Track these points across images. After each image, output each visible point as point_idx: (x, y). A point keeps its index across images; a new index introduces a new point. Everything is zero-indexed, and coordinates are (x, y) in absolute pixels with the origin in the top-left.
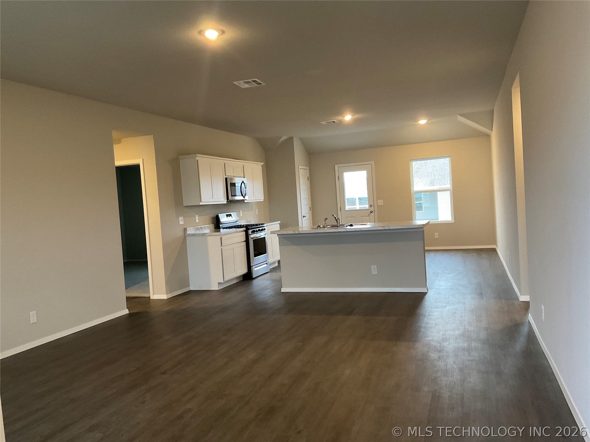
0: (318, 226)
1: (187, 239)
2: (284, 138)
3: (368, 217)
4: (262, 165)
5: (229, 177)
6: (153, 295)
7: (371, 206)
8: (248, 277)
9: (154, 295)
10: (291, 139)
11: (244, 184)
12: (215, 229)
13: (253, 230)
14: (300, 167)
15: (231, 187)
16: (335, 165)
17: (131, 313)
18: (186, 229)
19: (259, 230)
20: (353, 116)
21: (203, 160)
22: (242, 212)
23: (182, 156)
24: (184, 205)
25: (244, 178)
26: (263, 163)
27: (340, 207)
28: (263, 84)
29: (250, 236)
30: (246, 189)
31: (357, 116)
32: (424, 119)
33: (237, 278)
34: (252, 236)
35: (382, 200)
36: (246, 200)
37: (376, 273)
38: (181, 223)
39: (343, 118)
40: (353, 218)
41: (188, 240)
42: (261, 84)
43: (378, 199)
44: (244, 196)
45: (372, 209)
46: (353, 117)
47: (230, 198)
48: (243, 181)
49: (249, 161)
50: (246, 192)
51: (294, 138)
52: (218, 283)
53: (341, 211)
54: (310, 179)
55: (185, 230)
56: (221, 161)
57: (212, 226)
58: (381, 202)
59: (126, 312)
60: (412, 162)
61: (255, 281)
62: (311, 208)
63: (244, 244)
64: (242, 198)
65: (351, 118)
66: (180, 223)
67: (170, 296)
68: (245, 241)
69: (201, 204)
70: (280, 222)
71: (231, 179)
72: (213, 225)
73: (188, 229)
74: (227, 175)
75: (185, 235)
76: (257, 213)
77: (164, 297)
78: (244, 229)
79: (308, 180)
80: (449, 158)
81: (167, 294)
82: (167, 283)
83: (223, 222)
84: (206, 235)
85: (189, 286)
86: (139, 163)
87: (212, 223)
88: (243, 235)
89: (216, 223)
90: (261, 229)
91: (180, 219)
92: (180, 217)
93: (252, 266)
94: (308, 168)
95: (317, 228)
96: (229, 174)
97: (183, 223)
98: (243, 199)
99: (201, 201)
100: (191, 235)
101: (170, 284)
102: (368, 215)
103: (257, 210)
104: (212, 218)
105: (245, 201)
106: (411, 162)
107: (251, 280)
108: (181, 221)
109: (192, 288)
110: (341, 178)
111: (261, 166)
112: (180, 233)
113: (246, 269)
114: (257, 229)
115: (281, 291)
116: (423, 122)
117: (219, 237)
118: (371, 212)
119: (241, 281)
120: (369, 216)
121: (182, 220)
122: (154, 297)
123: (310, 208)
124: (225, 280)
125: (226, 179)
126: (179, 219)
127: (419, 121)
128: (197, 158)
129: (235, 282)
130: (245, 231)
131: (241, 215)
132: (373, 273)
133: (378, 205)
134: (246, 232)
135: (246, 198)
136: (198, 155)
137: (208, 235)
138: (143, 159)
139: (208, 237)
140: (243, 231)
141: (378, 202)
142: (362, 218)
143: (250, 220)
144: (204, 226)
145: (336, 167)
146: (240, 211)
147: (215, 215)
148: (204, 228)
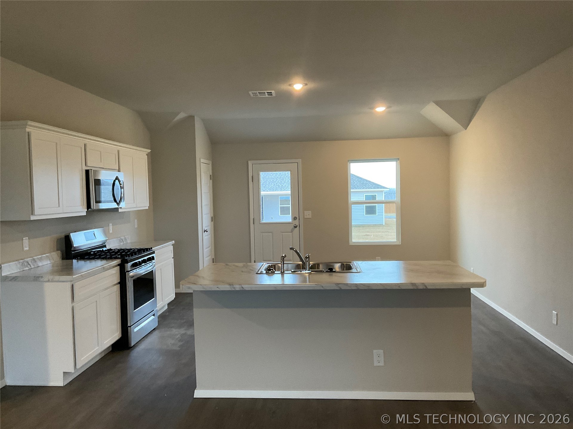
2: (182, 115)
3: (291, 234)
4: (149, 153)
5: (93, 169)
7: (295, 218)
10: (191, 118)
11: (119, 181)
12: (63, 259)
13: (134, 262)
14: (202, 160)
15: (96, 187)
16: (249, 161)
19: (144, 261)
20: (306, 84)
22: (113, 226)
25: (119, 171)
26: (149, 151)
27: (254, 219)
29: (128, 274)
30: (122, 190)
31: (311, 85)
32: (382, 106)
34: (131, 274)
35: (310, 212)
36: (121, 208)
37: (382, 364)
39: (290, 87)
40: (271, 234)
43: (305, 209)
44: (118, 202)
45: (297, 222)
46: (307, 86)
47: (93, 206)
48: (117, 177)
49: (127, 144)
50: (122, 195)
51: (195, 117)
52: (62, 374)
53: (254, 224)
54: (213, 179)
56: (78, 140)
57: (56, 256)
58: (308, 214)
60: (350, 163)
61: (133, 352)
62: (213, 217)
63: (117, 288)
64: (114, 205)
65: (302, 88)
68: (119, 283)
69: (32, 218)
70: (173, 241)
71: (95, 172)
72: (59, 252)
73: (4, 266)
74: (88, 165)
76: (136, 226)
78: (117, 262)
79: (211, 179)
80: (397, 161)
83: (78, 247)
84: (42, 280)
87: (57, 250)
88: (116, 273)
89: (64, 249)
90: (146, 258)
93: (130, 326)
94: (210, 162)
96: (92, 164)
98: (117, 207)
99: (33, 214)
102: (290, 231)
103: (136, 220)
104: (58, 240)
105: (119, 209)
106: (348, 163)
107: (128, 351)
110: (256, 180)
111: (147, 155)
113: (119, 333)
114: (140, 260)
116: (380, 109)
117: (69, 285)
118: (296, 227)
119: (108, 354)
120: (292, 232)
124: (78, 365)
125: (87, 172)
127: (376, 108)
128: (28, 129)
130: (119, 265)
131: (111, 232)
132: (376, 364)
133: (305, 217)
134: (122, 267)
135: (122, 205)
136: (30, 123)
137: (45, 280)
139: (45, 283)
140: (116, 266)
141: (305, 214)
142: (282, 235)
143: (125, 238)
144: (40, 256)
145: (250, 163)
146: (110, 224)
147: (63, 235)
148: (41, 259)
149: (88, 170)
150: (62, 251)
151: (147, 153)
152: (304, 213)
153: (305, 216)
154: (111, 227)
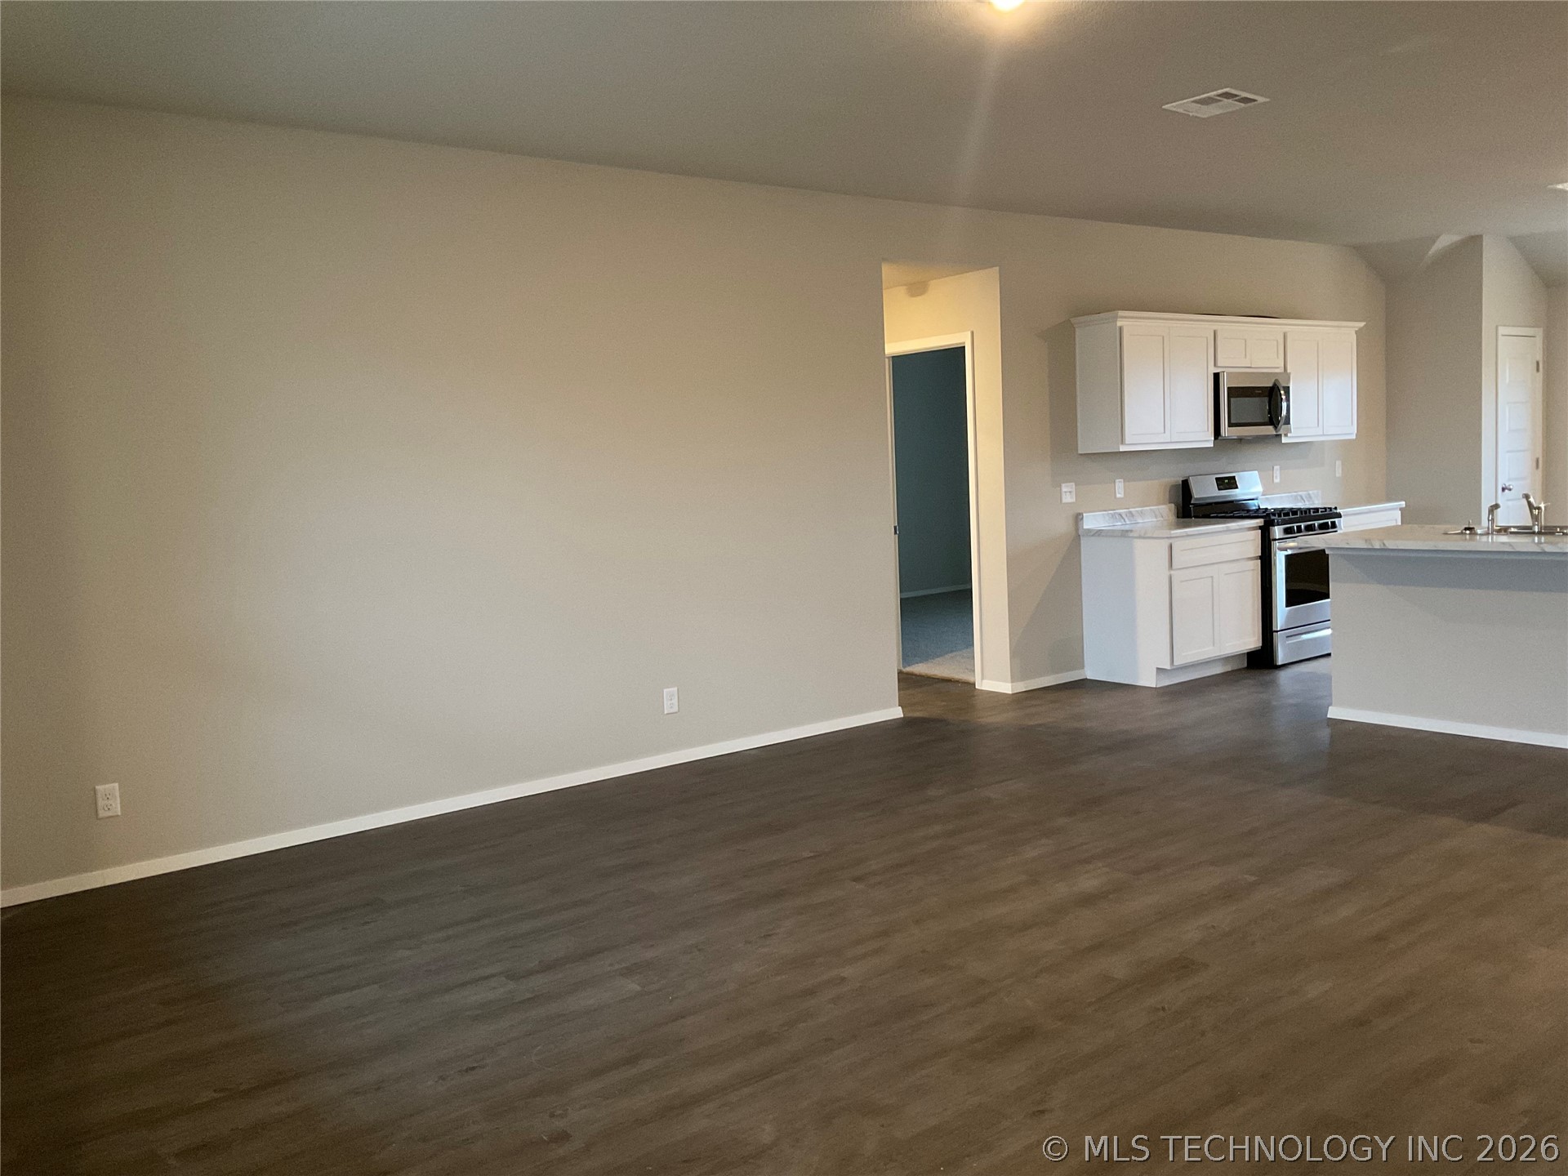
0: (1466, 529)
1: (1082, 542)
2: (1445, 241)
4: (1360, 330)
5: (1230, 370)
6: (982, 679)
8: (1261, 660)
9: (984, 681)
10: (1472, 244)
12: (1178, 517)
13: (1290, 525)
14: (1503, 330)
15: (1232, 399)
17: (908, 717)
18: (1081, 517)
19: (1310, 528)
21: (1135, 328)
22: (1281, 469)
23: (1082, 319)
24: (1080, 452)
25: (1285, 369)
26: (1362, 324)
28: (1261, 99)
29: (1278, 545)
33: (1227, 659)
34: (1283, 545)
36: (1285, 435)
38: (1068, 498)
41: (1085, 543)
42: (1255, 100)
44: (1276, 424)
47: (1226, 431)
51: (1484, 237)
52: (1155, 670)
54: (1544, 370)
55: (1078, 518)
56: (1203, 326)
57: (1167, 511)
59: (897, 713)
61: (1283, 676)
62: (1540, 461)
63: (1255, 565)
64: (1268, 430)
66: (1064, 501)
67: (1022, 687)
68: (1258, 558)
69: (1122, 449)
70: (1404, 503)
72: (1173, 505)
73: (1087, 516)
74: (1219, 365)
75: (1077, 535)
76: (1339, 473)
77: (1006, 688)
78: (1260, 522)
79: (1537, 371)
81: (1012, 682)
82: (1015, 653)
83: (1202, 499)
84: (1131, 535)
85: (1082, 667)
86: (964, 343)
87: (1170, 503)
88: (1254, 540)
89: (1179, 500)
90: (1317, 522)
91: (1064, 489)
92: (1063, 485)
93: (1277, 631)
94: (1540, 333)
95: (1462, 533)
96: (1230, 361)
97: (1074, 500)
98: (1274, 432)
99: (1123, 442)
100: (1092, 533)
101: (1022, 656)
103: (1338, 463)
104: (1172, 486)
105: (1283, 438)
107: (1272, 671)
108: (1068, 494)
109: (1090, 673)
111: (1356, 332)
112: (1062, 526)
113: (1256, 638)
115: (1328, 716)
117: (1166, 543)
119: (1240, 670)
121: (1070, 492)
122: (984, 684)
123: (1538, 460)
124: (1177, 663)
125: (1216, 376)
126: (1061, 490)
128: (1119, 324)
129: (1218, 670)
130: (1260, 528)
131: (1277, 480)
134: (1265, 532)
136: (1121, 313)
137: (1135, 535)
138: (972, 333)
139: (1135, 540)
140: (1254, 529)
143: (1309, 494)
144: (1142, 509)
146: (1275, 467)
147: (1180, 480)
148: (1142, 514)
149: (1218, 373)
151: (1356, 330)
154: (1278, 472)
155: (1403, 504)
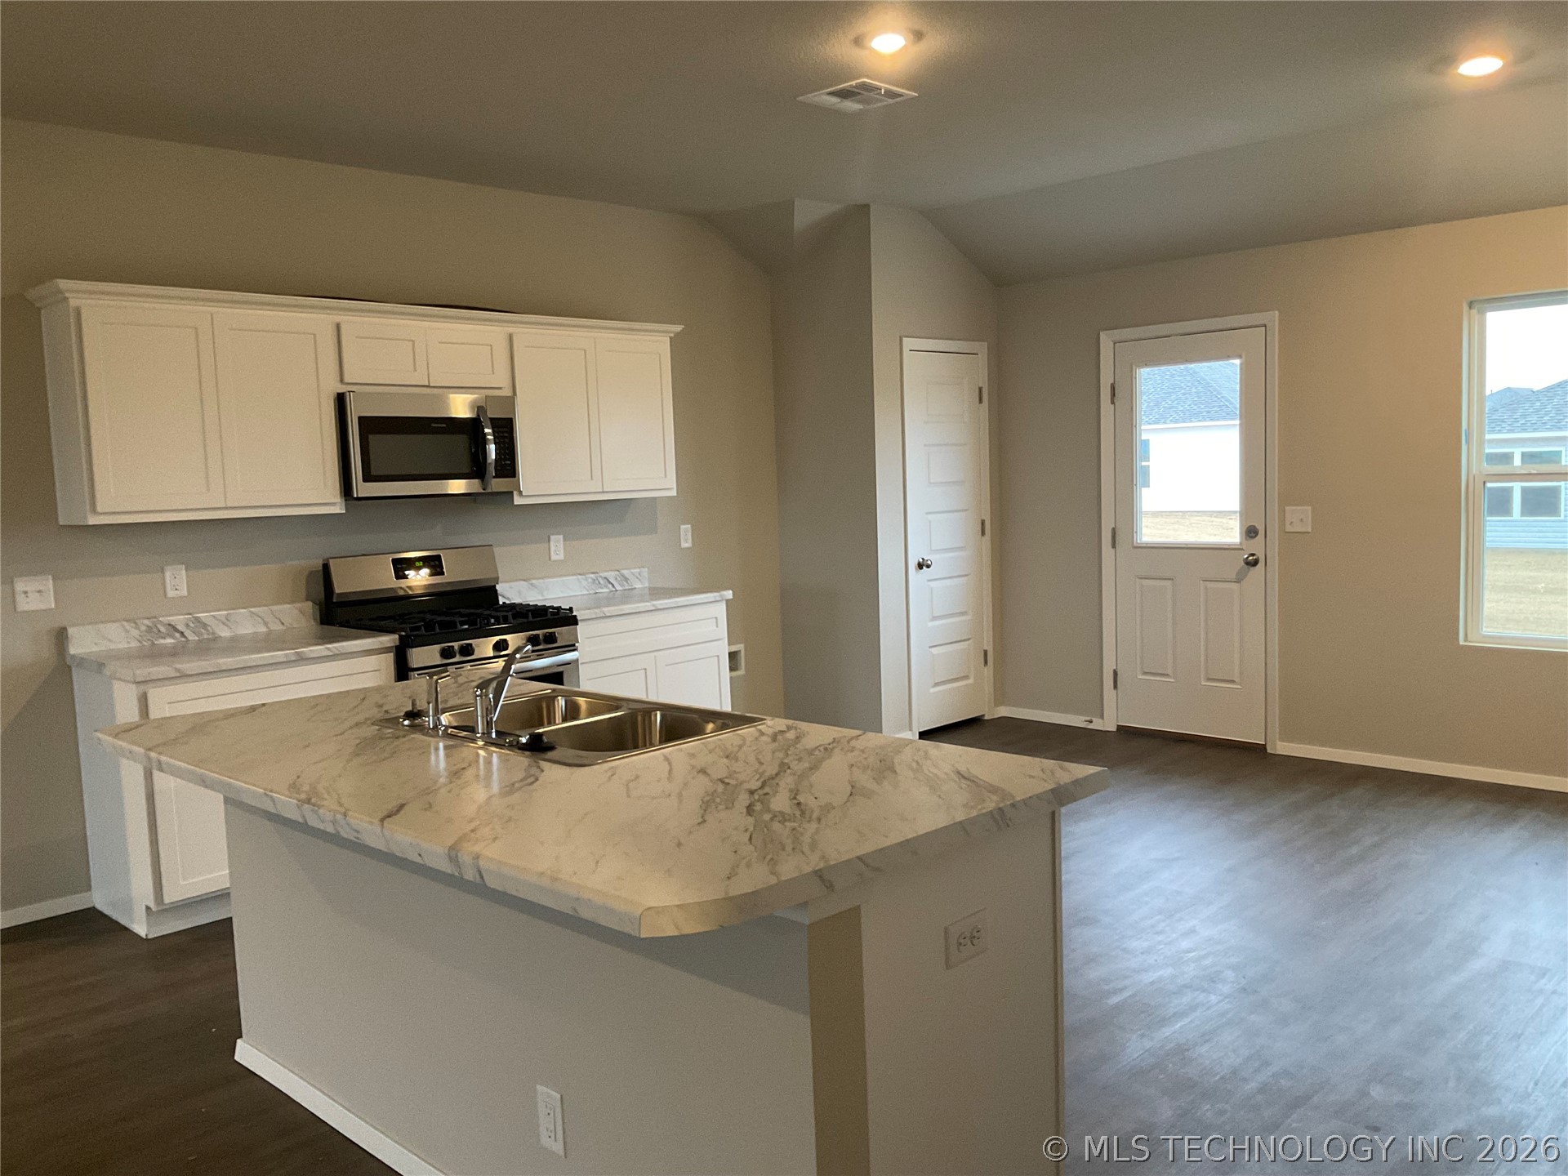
3: (1235, 586)
4: (677, 334)
7: (1250, 532)
13: (441, 646)
14: (909, 343)
15: (372, 437)
16: (1101, 333)
24: (61, 523)
27: (1114, 530)
35: (1308, 509)
40: (1169, 583)
43: (1286, 500)
45: (1257, 546)
47: (359, 489)
48: (480, 409)
51: (872, 209)
52: (145, 908)
53: (1114, 546)
54: (993, 398)
55: (61, 636)
58: (1300, 518)
62: (987, 522)
71: (363, 397)
72: (310, 603)
74: (350, 381)
75: (62, 663)
76: (686, 544)
79: (981, 401)
83: (357, 594)
87: (307, 600)
89: (323, 597)
91: (22, 587)
92: (20, 580)
94: (982, 348)
97: (50, 605)
102: (1233, 576)
103: (686, 528)
104: (311, 573)
108: (34, 594)
110: (1124, 394)
111: (666, 339)
117: (136, 691)
118: (1253, 563)
120: (1238, 581)
121: (38, 591)
123: (983, 523)
125: (340, 400)
126: (14, 589)
128: (75, 302)
131: (558, 556)
133: (1289, 528)
134: (401, 654)
140: (386, 650)
141: (1288, 515)
142: (1206, 588)
143: (621, 575)
144: (226, 612)
145: (1106, 340)
146: (552, 537)
147: (321, 564)
148: (227, 622)
149: (342, 394)
150: (320, 604)
151: (672, 335)
152: (1283, 512)
153: (1287, 523)
154: (560, 544)
155: (729, 594)
